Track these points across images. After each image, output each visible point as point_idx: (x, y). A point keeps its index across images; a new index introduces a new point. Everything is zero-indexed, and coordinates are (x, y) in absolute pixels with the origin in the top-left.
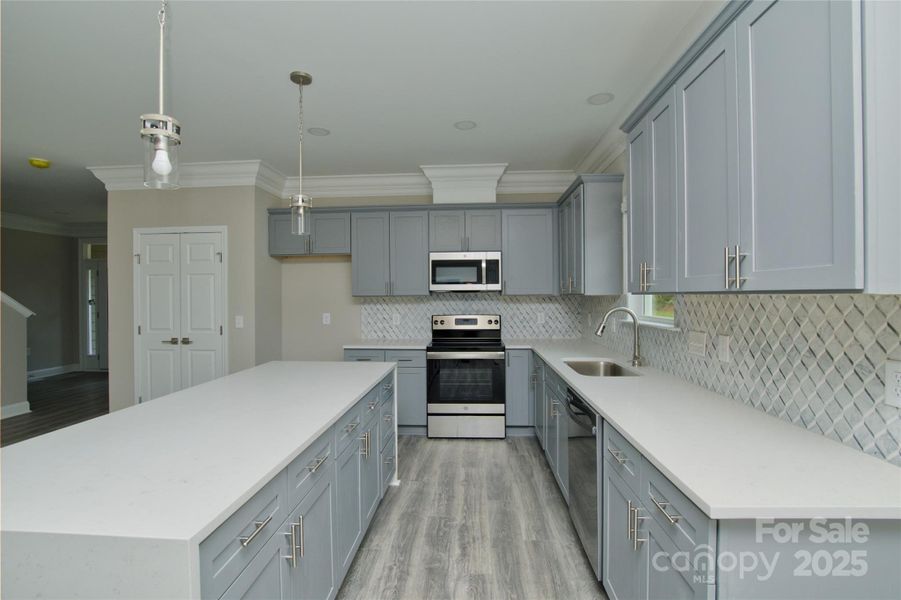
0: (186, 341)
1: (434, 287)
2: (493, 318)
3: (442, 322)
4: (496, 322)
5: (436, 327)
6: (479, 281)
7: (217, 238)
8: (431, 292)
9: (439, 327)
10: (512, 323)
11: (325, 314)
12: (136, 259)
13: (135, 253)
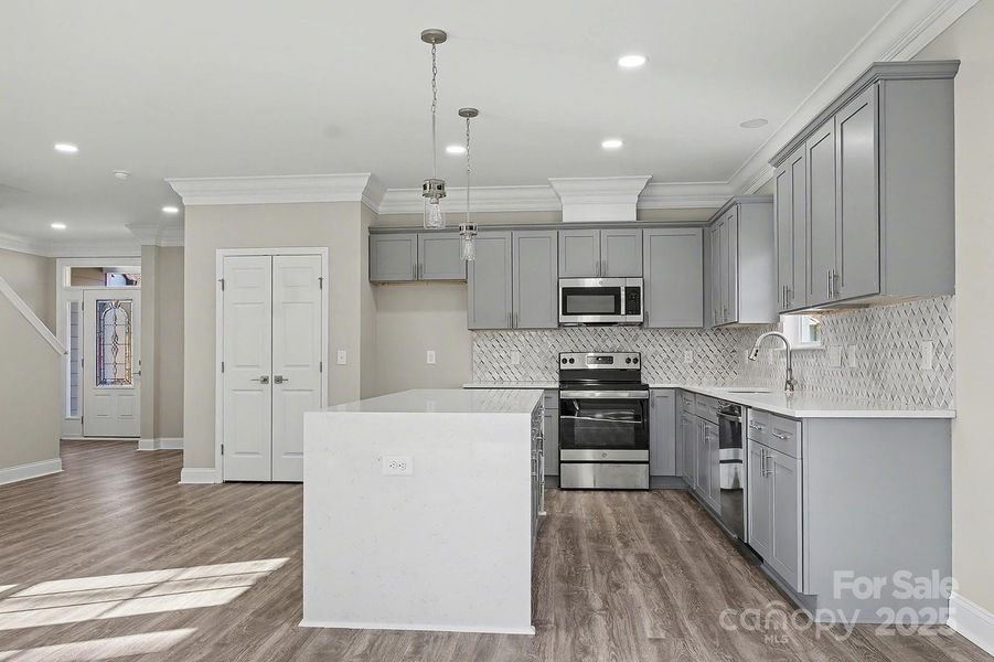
0: (279, 380)
1: (563, 319)
2: (632, 357)
3: (572, 361)
4: (636, 361)
5: (563, 367)
6: (617, 312)
7: (317, 260)
8: (560, 325)
9: (567, 366)
10: (653, 363)
11: (429, 352)
12: (219, 284)
13: (219, 277)
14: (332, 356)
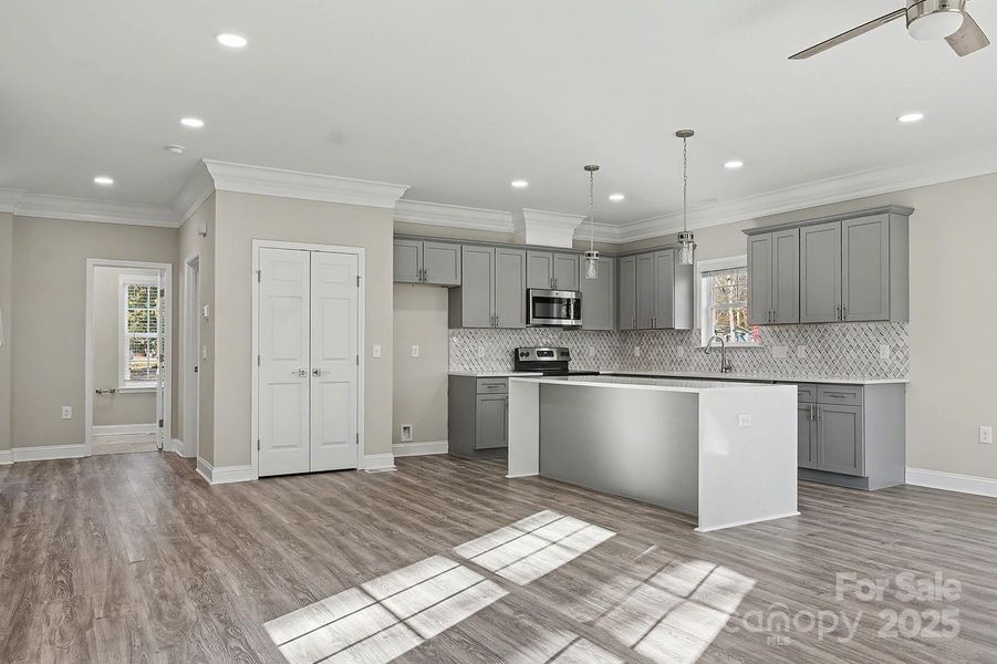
3: (527, 354)
5: (522, 359)
7: (354, 260)
11: (414, 347)
12: (255, 276)
13: (255, 269)
14: (369, 350)
